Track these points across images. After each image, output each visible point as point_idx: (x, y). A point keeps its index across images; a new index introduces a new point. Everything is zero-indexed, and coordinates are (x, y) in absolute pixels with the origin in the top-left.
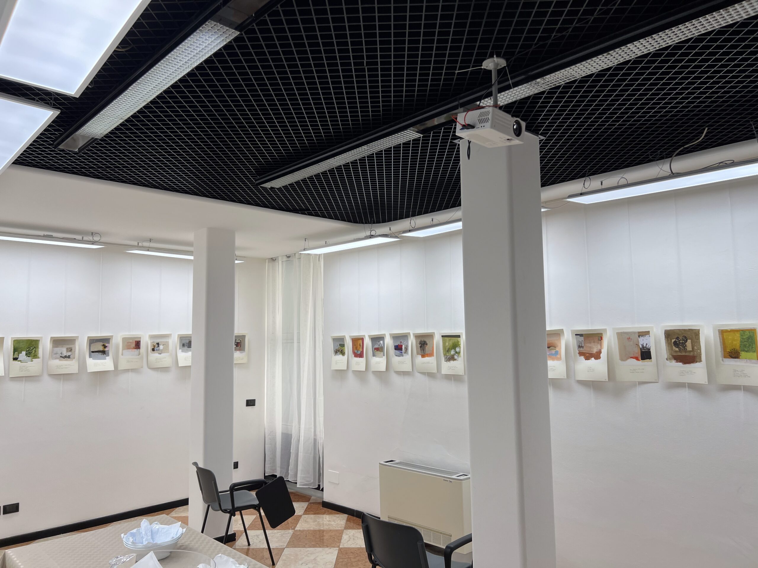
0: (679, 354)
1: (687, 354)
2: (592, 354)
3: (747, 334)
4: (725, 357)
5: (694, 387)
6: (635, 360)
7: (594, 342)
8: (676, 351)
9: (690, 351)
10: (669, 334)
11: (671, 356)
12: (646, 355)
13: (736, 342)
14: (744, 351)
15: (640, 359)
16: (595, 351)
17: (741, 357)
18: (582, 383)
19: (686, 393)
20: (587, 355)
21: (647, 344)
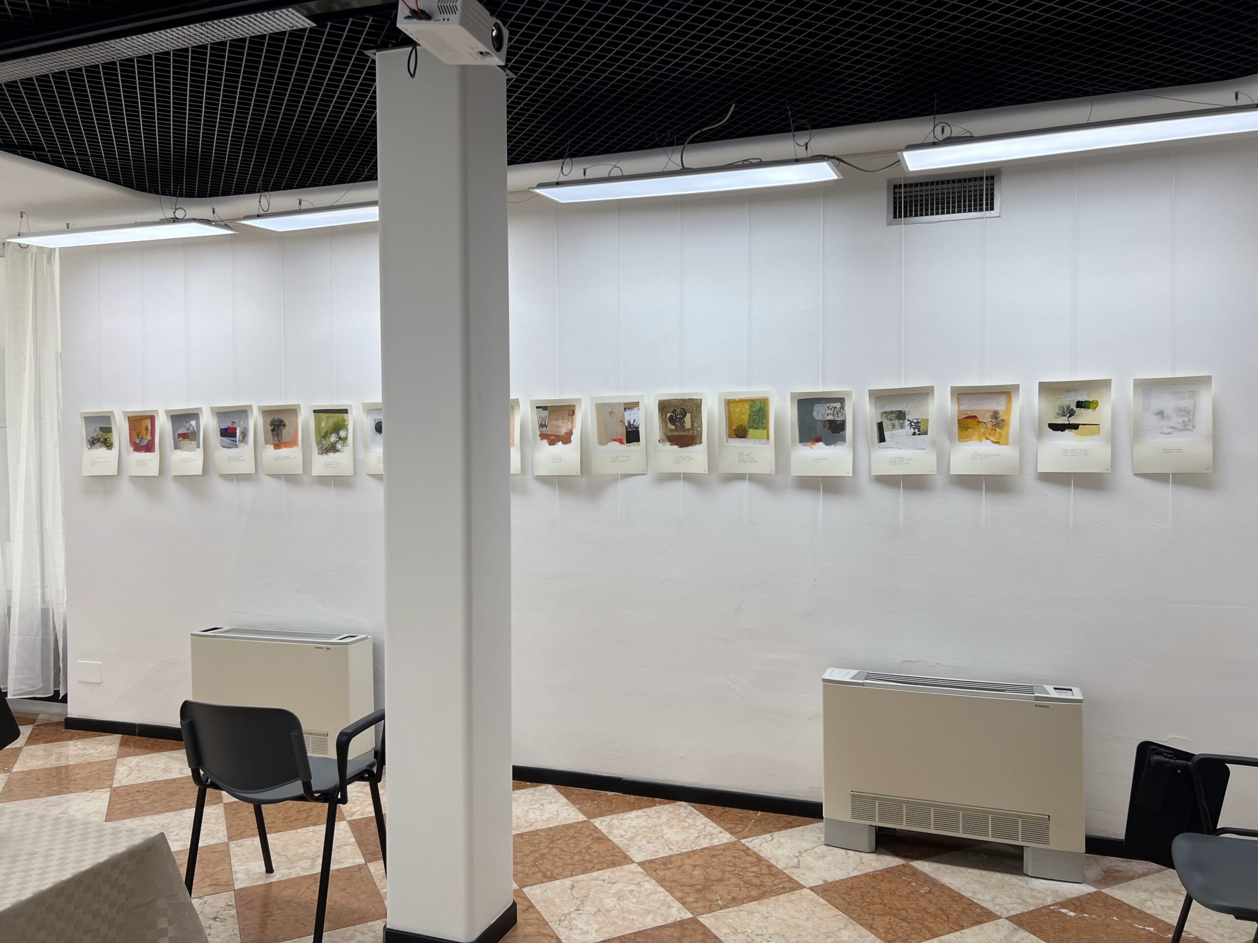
0: (676, 433)
1: (685, 433)
2: (559, 436)
3: (758, 405)
4: (730, 436)
5: (689, 478)
6: (617, 443)
7: (563, 419)
8: (671, 430)
9: (689, 430)
10: (663, 406)
11: (664, 437)
12: (632, 435)
13: (743, 416)
14: (752, 427)
15: (625, 441)
16: (563, 431)
17: (748, 436)
18: (545, 480)
19: (680, 488)
20: (552, 437)
21: (634, 421)
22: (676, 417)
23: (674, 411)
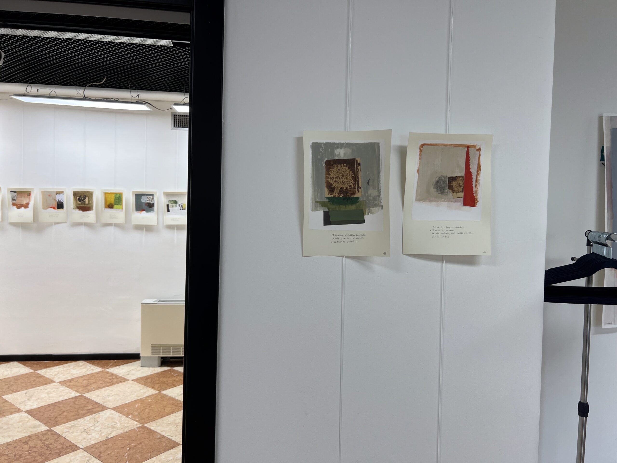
0: (81, 206)
1: (85, 206)
2: (22, 205)
3: (118, 195)
4: (106, 208)
5: (87, 225)
6: (52, 209)
7: (24, 197)
8: (79, 204)
9: (87, 204)
10: (75, 194)
11: (76, 207)
12: (60, 206)
13: (112, 200)
14: (116, 204)
15: (56, 208)
16: (24, 203)
17: (114, 208)
18: (15, 225)
19: (83, 229)
20: (19, 205)
21: (61, 199)
22: (81, 198)
23: (80, 196)
